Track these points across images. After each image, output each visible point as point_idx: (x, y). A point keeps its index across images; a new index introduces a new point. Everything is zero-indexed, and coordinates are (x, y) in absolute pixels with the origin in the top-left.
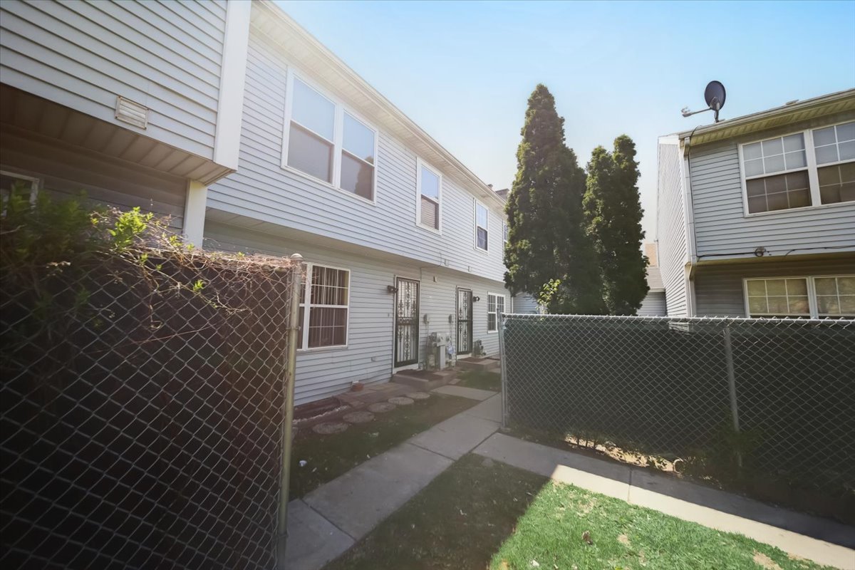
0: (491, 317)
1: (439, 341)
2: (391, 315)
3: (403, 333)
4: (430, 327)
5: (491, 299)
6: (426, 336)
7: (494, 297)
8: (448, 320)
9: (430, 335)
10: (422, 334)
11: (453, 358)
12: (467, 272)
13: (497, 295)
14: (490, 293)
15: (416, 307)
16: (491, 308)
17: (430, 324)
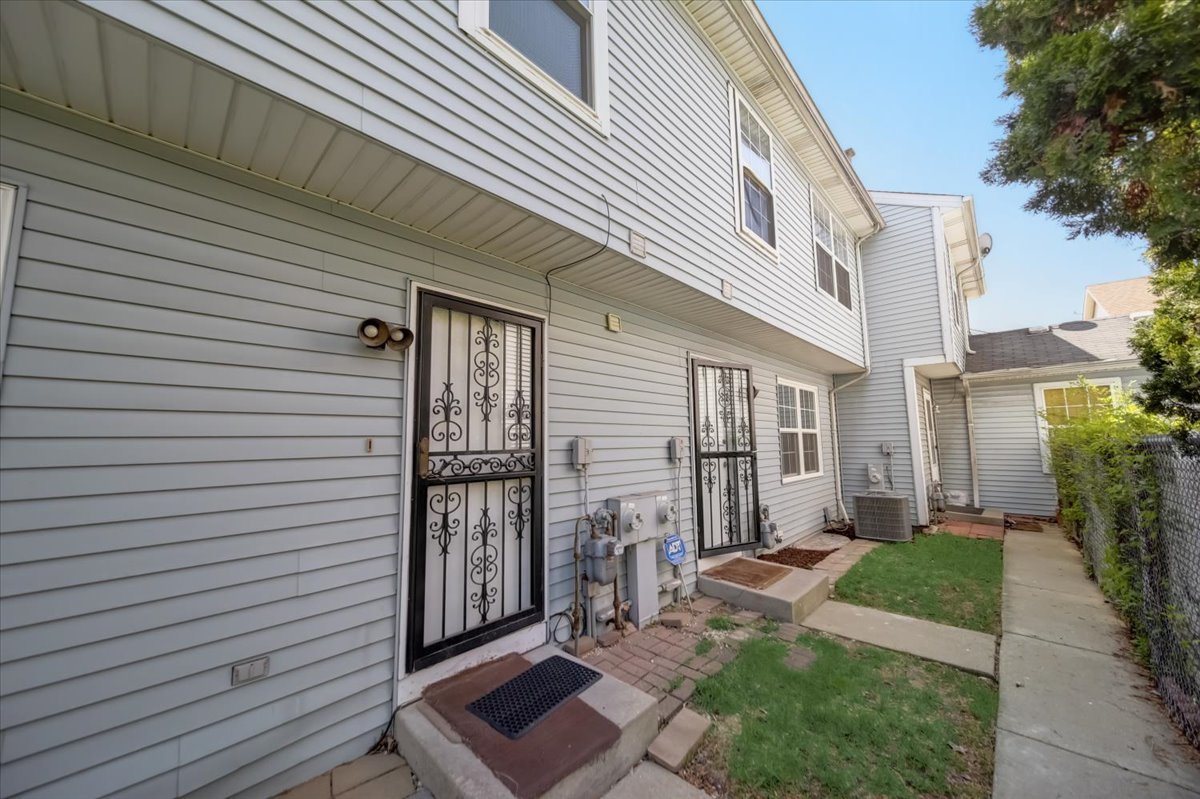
0: (788, 441)
1: (629, 528)
2: (388, 446)
3: (458, 514)
4: (593, 483)
5: (784, 394)
6: (572, 513)
7: (793, 389)
8: (663, 453)
9: (591, 510)
10: (561, 508)
11: (687, 570)
12: (717, 295)
13: (798, 386)
14: (782, 381)
15: (532, 412)
16: (785, 418)
17: (591, 470)
